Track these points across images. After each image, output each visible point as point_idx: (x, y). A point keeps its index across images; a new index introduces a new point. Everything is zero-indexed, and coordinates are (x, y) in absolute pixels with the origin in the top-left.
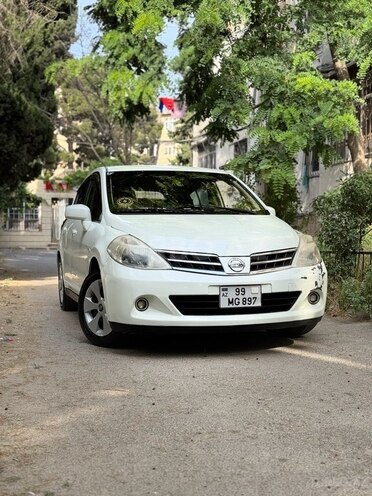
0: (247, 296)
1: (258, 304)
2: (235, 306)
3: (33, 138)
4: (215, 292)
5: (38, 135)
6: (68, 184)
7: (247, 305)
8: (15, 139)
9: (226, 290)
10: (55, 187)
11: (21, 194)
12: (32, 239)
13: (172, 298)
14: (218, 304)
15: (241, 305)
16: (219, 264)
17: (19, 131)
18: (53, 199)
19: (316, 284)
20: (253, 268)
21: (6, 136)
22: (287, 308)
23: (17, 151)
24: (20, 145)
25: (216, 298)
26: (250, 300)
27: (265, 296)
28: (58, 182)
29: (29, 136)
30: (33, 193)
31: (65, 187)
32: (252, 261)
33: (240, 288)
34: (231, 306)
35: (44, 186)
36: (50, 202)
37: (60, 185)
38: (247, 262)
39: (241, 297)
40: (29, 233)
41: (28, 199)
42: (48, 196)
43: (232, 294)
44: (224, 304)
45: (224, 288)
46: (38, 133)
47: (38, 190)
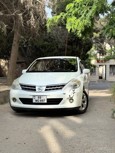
0: (42, 99)
1: (46, 102)
2: (38, 102)
3: (85, 46)
4: (31, 97)
5: (86, 45)
6: (104, 60)
7: (42, 102)
8: (79, 47)
9: (35, 97)
10: (100, 61)
11: (89, 64)
12: (93, 78)
13: (20, 99)
14: (32, 101)
15: (40, 102)
16: (35, 88)
17: (80, 44)
18: (100, 66)
19: (70, 96)
20: (46, 90)
21: (76, 46)
22: (58, 104)
23: (80, 51)
24: (81, 49)
25: (32, 99)
26: (43, 100)
27: (48, 99)
28: (101, 60)
29: (83, 46)
30: (93, 64)
31: (103, 61)
32: (46, 88)
33: (39, 96)
34: (36, 102)
35: (97, 61)
36: (98, 66)
37: (102, 61)
38: (45, 88)
39: (40, 99)
40: (92, 77)
41: (92, 66)
42: (98, 64)
43: (37, 98)
44: (34, 101)
45: (34, 96)
46: (86, 44)
47: (95, 63)
